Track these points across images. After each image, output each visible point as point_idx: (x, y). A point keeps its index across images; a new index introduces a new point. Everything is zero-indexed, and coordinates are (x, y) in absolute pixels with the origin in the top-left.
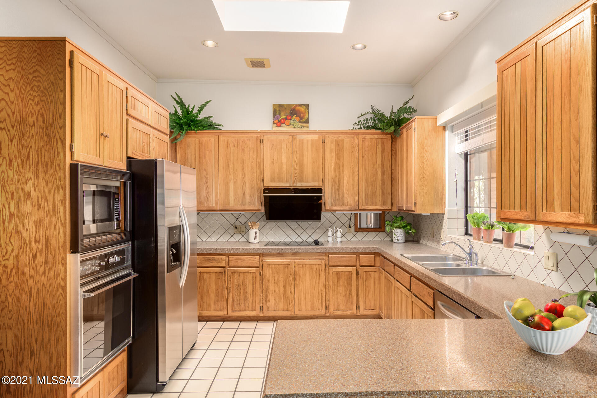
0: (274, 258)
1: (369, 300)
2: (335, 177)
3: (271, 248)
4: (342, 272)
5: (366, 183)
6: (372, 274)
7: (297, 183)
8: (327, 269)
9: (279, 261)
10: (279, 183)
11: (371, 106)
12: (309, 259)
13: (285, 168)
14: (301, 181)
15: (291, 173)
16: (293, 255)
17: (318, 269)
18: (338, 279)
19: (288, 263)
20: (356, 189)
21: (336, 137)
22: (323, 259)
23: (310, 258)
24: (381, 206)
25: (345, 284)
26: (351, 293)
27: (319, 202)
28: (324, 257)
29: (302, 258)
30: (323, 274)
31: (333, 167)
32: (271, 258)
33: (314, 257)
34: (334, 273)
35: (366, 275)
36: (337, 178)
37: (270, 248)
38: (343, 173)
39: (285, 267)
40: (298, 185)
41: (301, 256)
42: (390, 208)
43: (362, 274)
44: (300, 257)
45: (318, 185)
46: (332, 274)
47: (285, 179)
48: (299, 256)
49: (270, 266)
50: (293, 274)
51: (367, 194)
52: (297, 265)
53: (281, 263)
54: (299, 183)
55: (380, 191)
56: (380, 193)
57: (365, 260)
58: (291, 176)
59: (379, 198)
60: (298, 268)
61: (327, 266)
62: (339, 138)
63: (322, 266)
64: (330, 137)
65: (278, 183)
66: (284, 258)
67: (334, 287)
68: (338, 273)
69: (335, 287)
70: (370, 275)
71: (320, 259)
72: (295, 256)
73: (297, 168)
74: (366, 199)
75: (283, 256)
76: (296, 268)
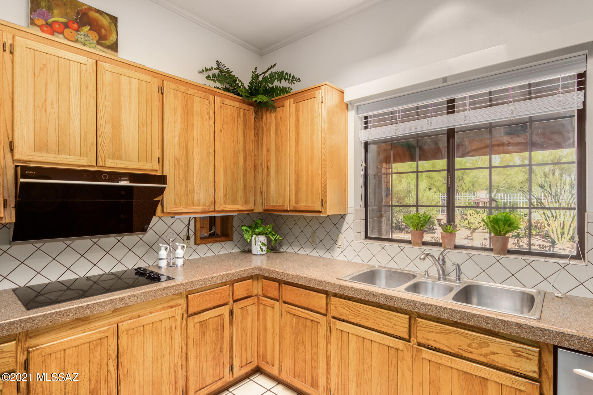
0: (63, 334)
1: (246, 350)
2: (181, 156)
3: (57, 313)
4: (210, 318)
5: (225, 170)
6: (249, 308)
7: (107, 160)
8: (184, 321)
9: (79, 338)
10: (60, 156)
11: (217, 61)
12: (151, 313)
13: (76, 125)
14: (116, 156)
15: (92, 138)
16: (114, 314)
17: (168, 327)
18: (203, 334)
19: (102, 335)
20: (212, 179)
21: (183, 88)
22: (177, 305)
23: (153, 309)
24: (243, 205)
25: (214, 338)
26: (221, 351)
27: (156, 199)
28: (178, 301)
29: (135, 313)
30: (177, 334)
31: (176, 139)
32: (54, 336)
33: (160, 306)
34: (196, 325)
35: (242, 313)
36: (183, 159)
37: (53, 314)
38: (193, 152)
39: (96, 346)
40: (108, 165)
41: (132, 312)
42: (252, 208)
43: (237, 313)
44: (131, 315)
45: (150, 168)
46: (193, 328)
47: (78, 148)
48: (127, 313)
49: (53, 356)
50: (114, 355)
51: (225, 188)
52: (125, 333)
53: (84, 341)
54: (111, 161)
55: (242, 183)
56: (242, 187)
57: (240, 289)
58: (92, 144)
59: (240, 194)
60: (128, 338)
61: (185, 315)
62: (187, 92)
63: (176, 320)
64: (173, 86)
65: (57, 156)
66: (92, 325)
67: (196, 351)
68: (202, 324)
69: (198, 349)
70: (247, 310)
71: (171, 307)
72: (119, 315)
73: (106, 130)
74: (225, 195)
75: (90, 323)
76: (124, 341)
